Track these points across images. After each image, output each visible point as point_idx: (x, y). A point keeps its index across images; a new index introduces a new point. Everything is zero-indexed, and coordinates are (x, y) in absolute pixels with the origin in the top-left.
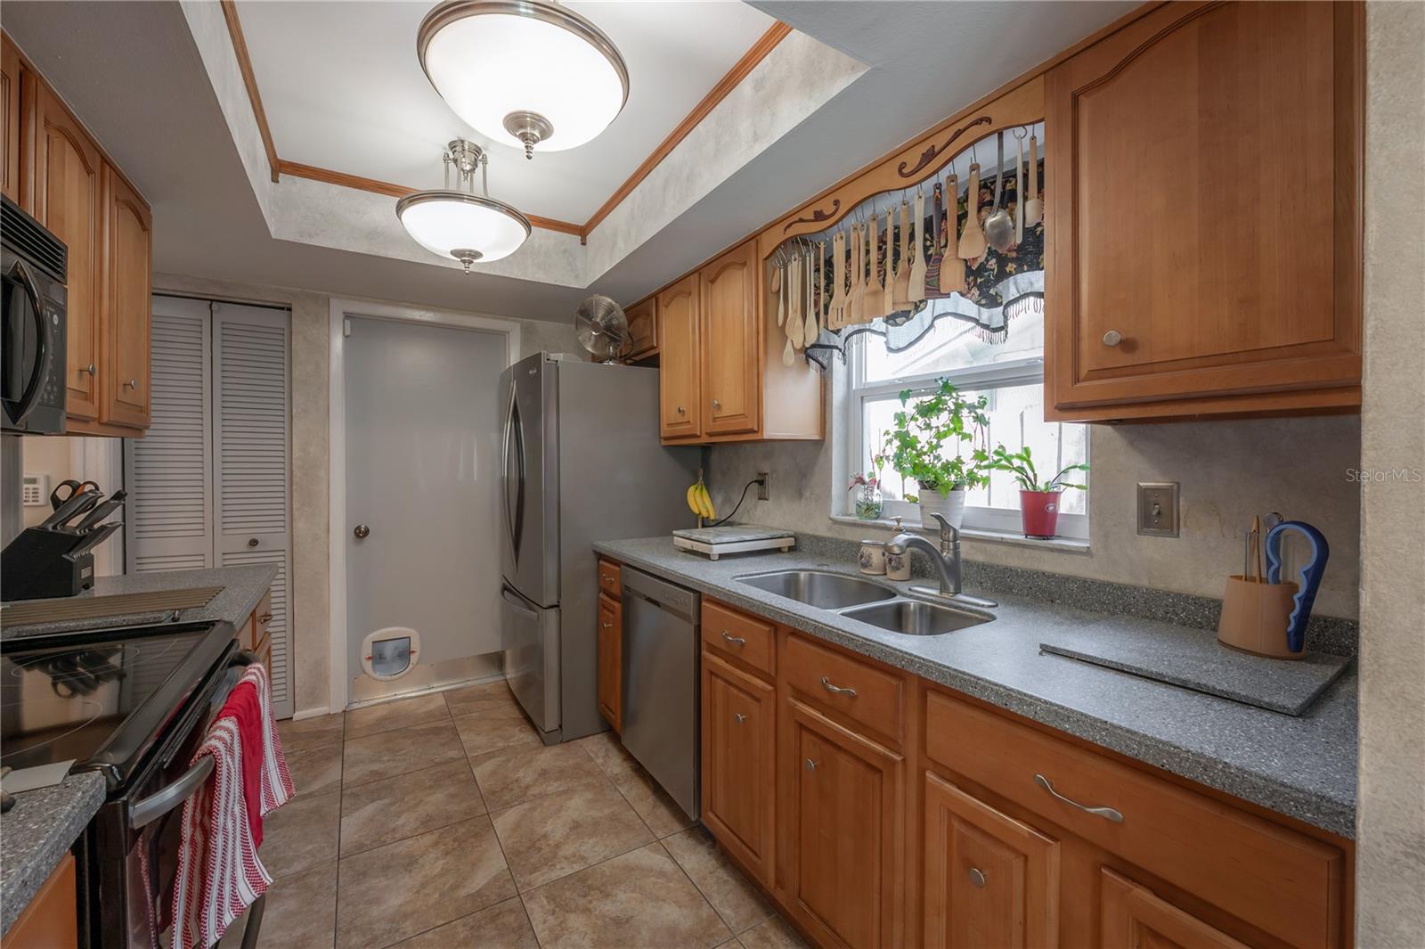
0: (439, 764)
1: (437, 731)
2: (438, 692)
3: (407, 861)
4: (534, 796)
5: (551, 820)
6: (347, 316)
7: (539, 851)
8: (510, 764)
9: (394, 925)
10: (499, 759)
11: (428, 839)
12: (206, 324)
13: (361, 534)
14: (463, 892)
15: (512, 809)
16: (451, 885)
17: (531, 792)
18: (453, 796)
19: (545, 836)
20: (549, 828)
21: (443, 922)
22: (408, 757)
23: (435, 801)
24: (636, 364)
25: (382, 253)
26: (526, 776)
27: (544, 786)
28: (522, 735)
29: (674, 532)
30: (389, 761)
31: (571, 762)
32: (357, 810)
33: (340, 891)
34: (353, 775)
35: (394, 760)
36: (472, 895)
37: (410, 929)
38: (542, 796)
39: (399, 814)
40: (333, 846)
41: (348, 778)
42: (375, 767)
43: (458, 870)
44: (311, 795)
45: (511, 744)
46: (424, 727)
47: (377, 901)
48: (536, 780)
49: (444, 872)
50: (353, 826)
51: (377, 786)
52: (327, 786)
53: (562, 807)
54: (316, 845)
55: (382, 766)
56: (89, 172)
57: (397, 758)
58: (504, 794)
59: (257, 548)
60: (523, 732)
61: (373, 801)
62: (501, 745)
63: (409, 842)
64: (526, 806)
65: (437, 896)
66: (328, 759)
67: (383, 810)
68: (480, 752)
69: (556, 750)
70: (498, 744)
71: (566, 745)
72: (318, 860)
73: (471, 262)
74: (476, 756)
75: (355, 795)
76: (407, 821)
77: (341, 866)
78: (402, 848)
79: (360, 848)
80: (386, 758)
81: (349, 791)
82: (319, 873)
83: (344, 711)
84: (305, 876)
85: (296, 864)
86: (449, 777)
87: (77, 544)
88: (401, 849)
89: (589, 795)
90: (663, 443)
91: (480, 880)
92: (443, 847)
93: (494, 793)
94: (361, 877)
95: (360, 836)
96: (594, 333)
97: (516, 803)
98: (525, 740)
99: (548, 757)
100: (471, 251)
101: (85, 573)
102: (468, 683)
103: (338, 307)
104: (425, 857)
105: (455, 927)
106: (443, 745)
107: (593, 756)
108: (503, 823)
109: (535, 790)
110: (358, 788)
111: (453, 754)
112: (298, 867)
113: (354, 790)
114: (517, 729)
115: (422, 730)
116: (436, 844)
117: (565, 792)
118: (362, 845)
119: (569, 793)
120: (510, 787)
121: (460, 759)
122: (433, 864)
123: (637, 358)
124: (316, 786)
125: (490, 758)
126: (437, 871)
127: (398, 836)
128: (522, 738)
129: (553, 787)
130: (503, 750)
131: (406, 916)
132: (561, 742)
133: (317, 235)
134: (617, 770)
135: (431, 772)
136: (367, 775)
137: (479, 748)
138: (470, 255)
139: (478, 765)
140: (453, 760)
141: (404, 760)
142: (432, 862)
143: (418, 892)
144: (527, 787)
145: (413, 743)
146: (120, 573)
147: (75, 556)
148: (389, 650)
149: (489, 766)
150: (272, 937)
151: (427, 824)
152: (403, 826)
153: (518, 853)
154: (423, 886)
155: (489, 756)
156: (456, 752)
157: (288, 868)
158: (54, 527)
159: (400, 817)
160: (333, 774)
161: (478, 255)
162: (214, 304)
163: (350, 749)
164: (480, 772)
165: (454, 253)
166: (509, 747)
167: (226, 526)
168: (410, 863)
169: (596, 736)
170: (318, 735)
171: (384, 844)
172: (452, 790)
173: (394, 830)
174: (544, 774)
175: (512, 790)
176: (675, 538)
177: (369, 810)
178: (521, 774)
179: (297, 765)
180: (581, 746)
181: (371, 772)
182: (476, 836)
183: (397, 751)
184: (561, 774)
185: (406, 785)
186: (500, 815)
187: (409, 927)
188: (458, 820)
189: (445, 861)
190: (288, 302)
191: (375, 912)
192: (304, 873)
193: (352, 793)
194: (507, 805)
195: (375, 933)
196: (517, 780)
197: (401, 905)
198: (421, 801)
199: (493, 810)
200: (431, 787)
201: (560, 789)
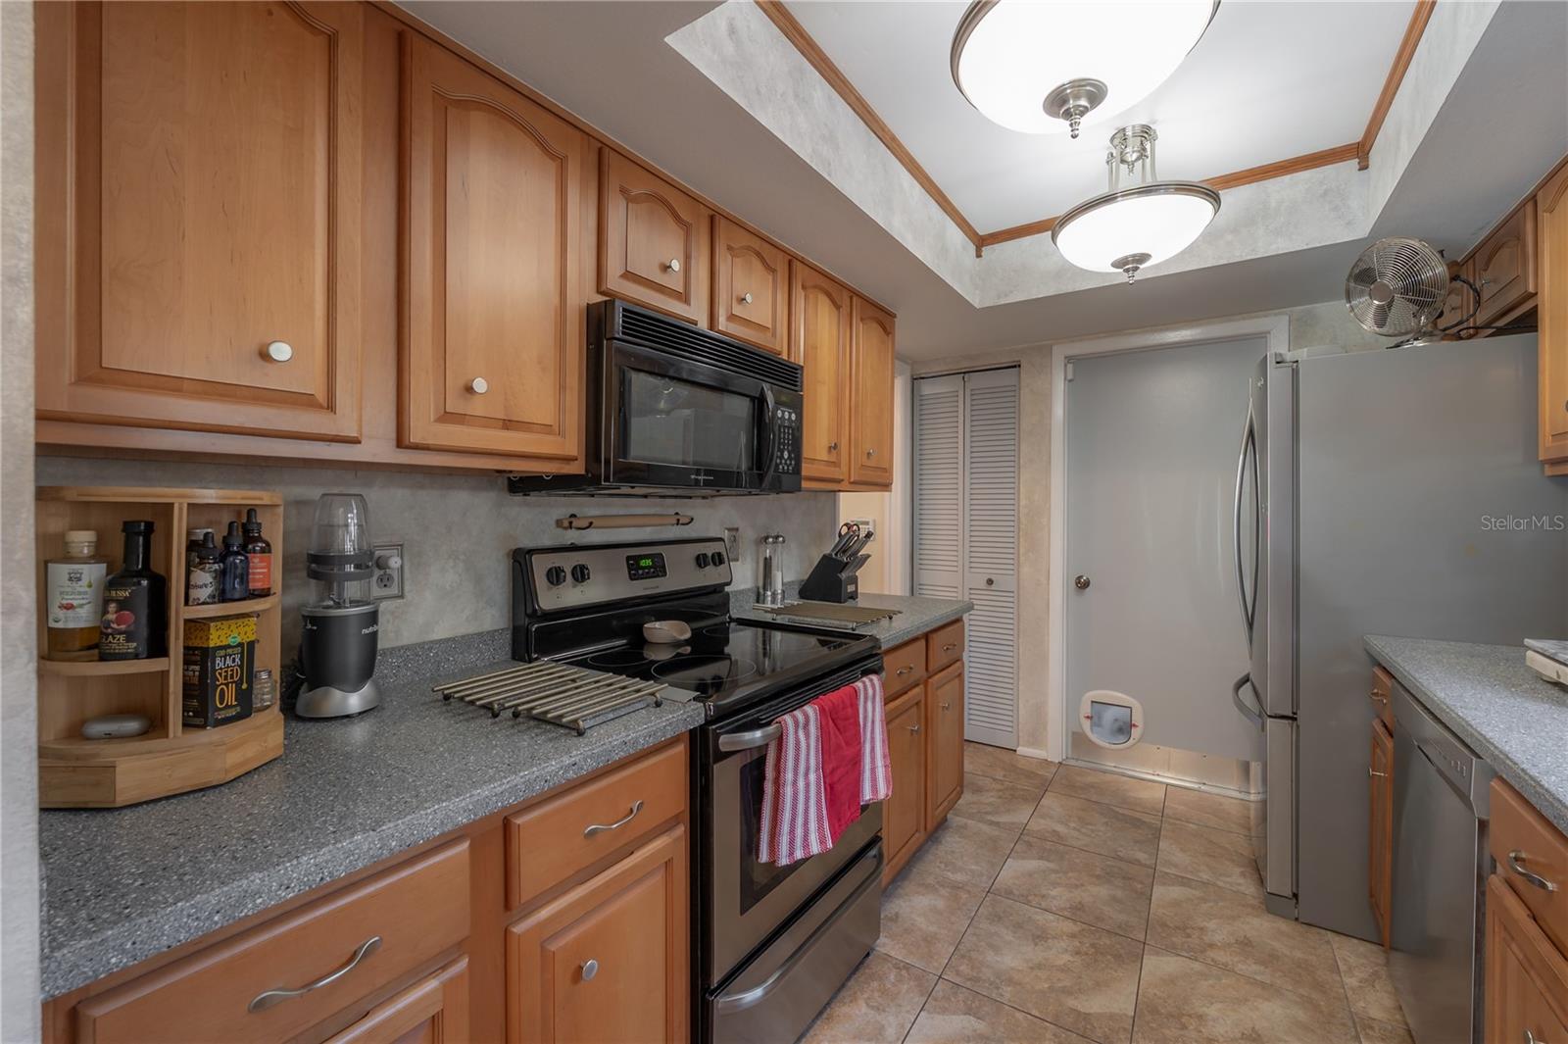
0: (1121, 859)
1: (1137, 823)
2: (1161, 783)
3: (1039, 933)
4: (1213, 960)
5: (1220, 1006)
6: (1069, 359)
7: (1182, 1029)
8: (1205, 907)
9: (998, 981)
10: (1194, 892)
11: (1069, 927)
12: (961, 393)
13: (1082, 585)
14: (1071, 1002)
15: (1176, 958)
16: (1065, 987)
17: (1211, 954)
18: (1114, 899)
19: (1200, 1017)
20: (1212, 1011)
21: (1037, 1014)
22: (1093, 835)
23: (1097, 893)
24: (1500, 332)
25: (1070, 288)
26: (1219, 932)
27: (1236, 959)
28: (1241, 881)
29: (1528, 642)
30: (1074, 829)
31: (1298, 954)
32: (1023, 858)
33: (976, 918)
34: (1038, 825)
35: (1078, 830)
36: (1079, 1012)
37: (1007, 996)
38: (1226, 969)
39: (1055, 885)
40: (991, 878)
41: (1033, 826)
42: (1060, 829)
43: (1080, 977)
44: (997, 824)
45: (1220, 884)
46: (1126, 812)
47: (996, 949)
48: (1229, 945)
49: (1064, 969)
50: (1014, 870)
51: (1050, 846)
52: (1013, 823)
53: (1246, 1000)
54: (979, 868)
55: (1066, 831)
56: (838, 307)
57: (1083, 830)
58: (1177, 935)
59: (993, 587)
60: (1245, 876)
61: (1041, 858)
62: (1205, 876)
63: (1051, 917)
64: (1197, 966)
65: (1046, 986)
66: (1025, 800)
67: (1044, 872)
68: (1173, 871)
69: (1284, 925)
70: (1201, 874)
71: (1302, 928)
72: (974, 882)
73: (1137, 268)
74: (1167, 873)
75: (1030, 845)
76: (1059, 896)
77: (987, 898)
78: (1042, 918)
79: (1009, 893)
80: (1073, 825)
81: (1026, 838)
82: (969, 892)
83: (1060, 763)
84: (959, 888)
85: (959, 874)
86: (1124, 878)
87: (844, 567)
88: (1038, 917)
89: (1301, 1015)
90: (1549, 471)
91: (1095, 1004)
92: (1078, 944)
93: (1164, 925)
94: (996, 919)
95: (1014, 884)
96: (1376, 302)
97: (1186, 955)
98: (1242, 888)
99: (1263, 927)
100: (1134, 256)
101: (851, 588)
102: (1203, 787)
103: (1059, 353)
104: (1056, 941)
105: (1046, 1028)
106: (1136, 842)
107: (1343, 967)
108: (1158, 966)
109: (1222, 957)
110: (1035, 840)
111: (1142, 856)
112: (959, 877)
113: (1031, 839)
114: (1238, 870)
115: (1123, 814)
116: (1073, 936)
117: (1263, 985)
118: (1011, 893)
119: (1269, 990)
120: (1188, 931)
121: (1146, 866)
122: (1060, 953)
123: (1501, 323)
124: (1004, 819)
125: (1183, 884)
126: (1060, 962)
127: (1044, 905)
128: (1239, 884)
129: (1250, 968)
130: (1205, 884)
131: (1010, 981)
132: (1297, 919)
133: (1011, 292)
134: (1376, 1012)
135: (1108, 863)
136: (1048, 832)
137: (1176, 866)
138: (1133, 262)
139: (1164, 884)
140: (1138, 862)
141: (1090, 836)
142: (1060, 950)
143: (1032, 968)
144: (1211, 946)
145: (1106, 824)
146: (908, 594)
147: (844, 576)
148: (1110, 715)
149: (1176, 892)
150: (917, 918)
151: (1076, 911)
152: (1054, 898)
153: (1154, 1011)
154: (1040, 966)
155: (1184, 882)
156: (1146, 856)
157: (952, 873)
158: (836, 555)
159: (1055, 888)
160: (1021, 815)
161: (1143, 258)
162: (967, 376)
163: (1048, 801)
164: (1159, 891)
165: (1115, 265)
166: (1214, 885)
167: (973, 565)
168: (1040, 937)
169: (1368, 945)
170: (1030, 775)
171: (1028, 903)
172: (1119, 893)
173: (1043, 896)
174: (1245, 945)
175: (1189, 936)
176: (1530, 653)
177: (1032, 864)
178: (1212, 925)
179: (1001, 793)
180: (1328, 942)
181: (1054, 831)
182: (1118, 957)
183: (1087, 824)
184: (1270, 959)
185: (1077, 861)
186: (1157, 954)
187: (1007, 992)
188: (1107, 928)
189: (1071, 959)
190: (1017, 359)
191: (990, 957)
192: (961, 885)
193: (1028, 842)
194: (1172, 950)
195: (981, 975)
196: (1202, 929)
197: (1012, 969)
198: (1082, 885)
199: (1152, 943)
200: (1098, 877)
201: (1258, 978)
